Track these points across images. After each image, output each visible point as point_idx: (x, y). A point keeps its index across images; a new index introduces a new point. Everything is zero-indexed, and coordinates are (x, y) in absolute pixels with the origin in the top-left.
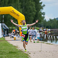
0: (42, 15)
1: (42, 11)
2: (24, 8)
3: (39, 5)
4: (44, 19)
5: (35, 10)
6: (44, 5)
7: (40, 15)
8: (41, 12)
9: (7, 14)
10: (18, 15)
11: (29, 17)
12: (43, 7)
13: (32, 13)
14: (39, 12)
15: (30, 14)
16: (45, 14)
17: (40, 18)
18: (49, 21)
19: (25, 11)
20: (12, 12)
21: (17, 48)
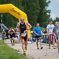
0: (48, 14)
1: (47, 8)
2: (26, 5)
3: (43, 1)
4: (50, 18)
5: (39, 8)
6: (50, 2)
7: (45, 13)
8: (46, 10)
9: (6, 13)
10: (19, 14)
11: (32, 16)
12: (48, 4)
13: (35, 11)
14: (43, 9)
15: (33, 12)
16: (50, 12)
17: (45, 16)
18: (55, 20)
19: (27, 9)
20: (12, 10)
21: (19, 52)
